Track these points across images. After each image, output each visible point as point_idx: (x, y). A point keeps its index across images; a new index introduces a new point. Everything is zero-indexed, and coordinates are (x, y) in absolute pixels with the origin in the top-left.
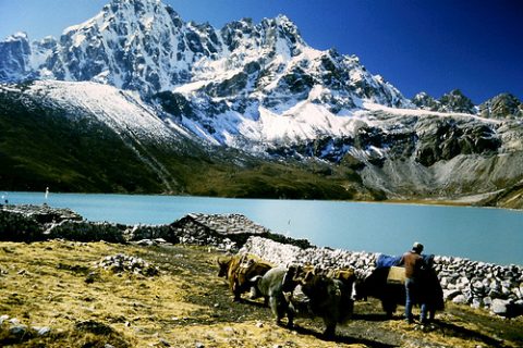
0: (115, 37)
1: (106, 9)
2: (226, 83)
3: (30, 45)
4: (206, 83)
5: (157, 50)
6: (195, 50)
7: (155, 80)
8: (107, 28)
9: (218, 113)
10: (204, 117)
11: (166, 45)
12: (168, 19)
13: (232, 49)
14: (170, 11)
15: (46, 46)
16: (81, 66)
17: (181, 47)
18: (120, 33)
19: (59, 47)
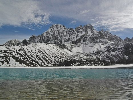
0: (52, 33)
1: (50, 28)
2: (76, 40)
3: (36, 37)
4: (72, 41)
5: (61, 35)
6: (70, 34)
7: (61, 42)
8: (51, 32)
9: (73, 47)
10: (69, 49)
11: (63, 34)
12: (63, 28)
13: (78, 33)
14: (64, 26)
15: (39, 37)
16: (45, 40)
17: (66, 34)
18: (53, 32)
19: (41, 37)
